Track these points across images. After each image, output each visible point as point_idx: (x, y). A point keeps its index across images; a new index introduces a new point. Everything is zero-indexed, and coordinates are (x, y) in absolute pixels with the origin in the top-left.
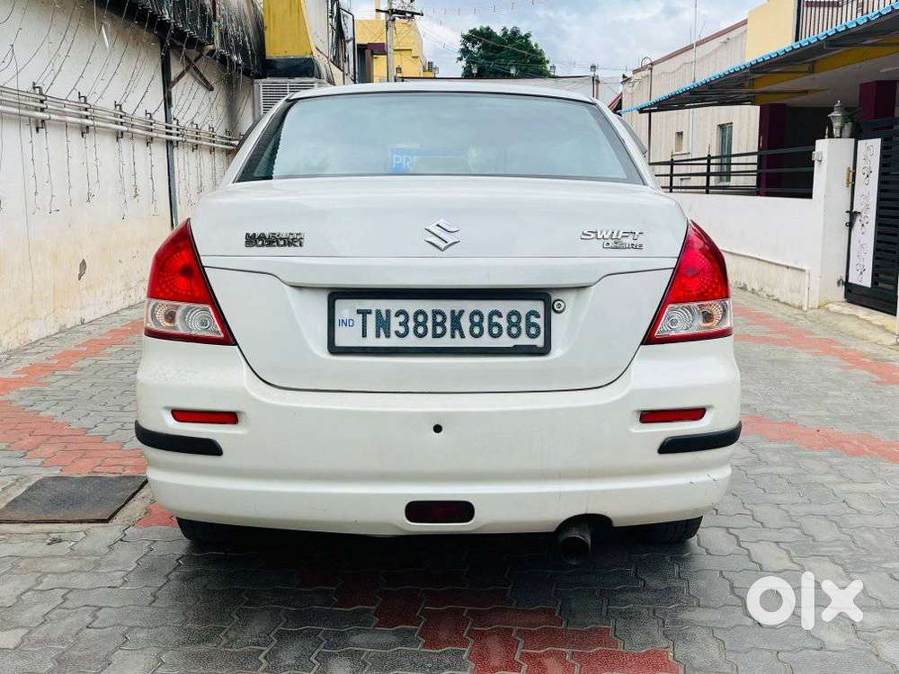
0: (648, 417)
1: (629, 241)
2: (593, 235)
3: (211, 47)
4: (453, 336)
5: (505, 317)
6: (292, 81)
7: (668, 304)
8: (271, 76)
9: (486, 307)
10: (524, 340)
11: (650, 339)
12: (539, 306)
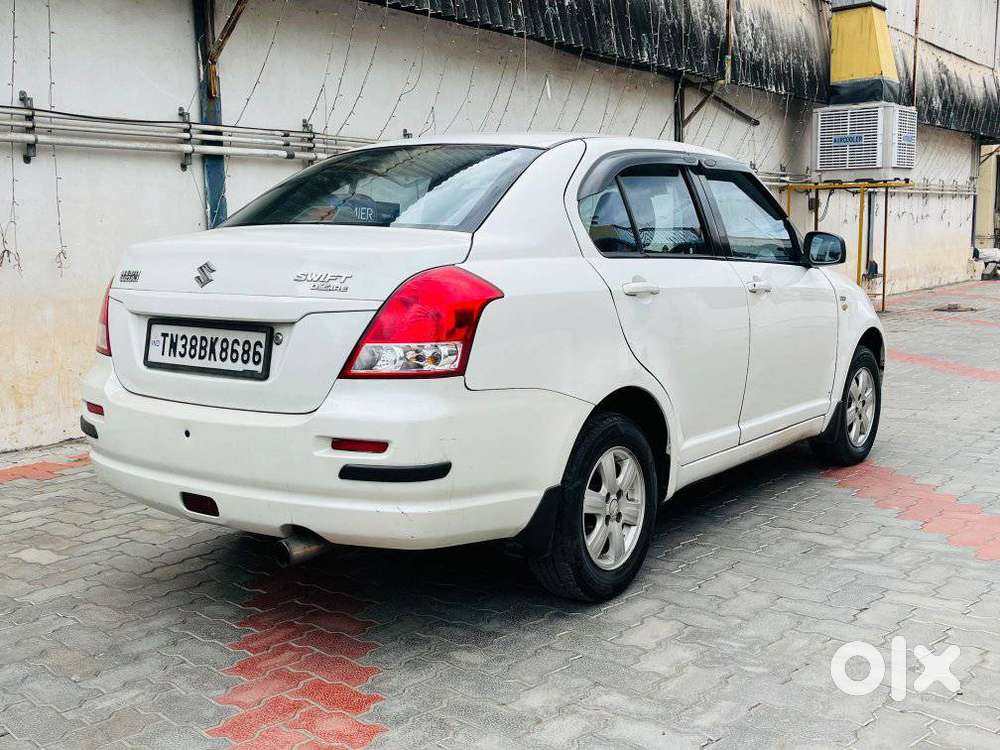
0: (339, 444)
1: (334, 284)
2: (304, 277)
3: (722, 82)
4: (210, 359)
5: (241, 344)
6: (855, 107)
7: (364, 343)
8: (835, 103)
9: (231, 335)
10: (251, 366)
11: (345, 374)
12: (262, 337)
